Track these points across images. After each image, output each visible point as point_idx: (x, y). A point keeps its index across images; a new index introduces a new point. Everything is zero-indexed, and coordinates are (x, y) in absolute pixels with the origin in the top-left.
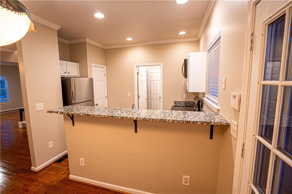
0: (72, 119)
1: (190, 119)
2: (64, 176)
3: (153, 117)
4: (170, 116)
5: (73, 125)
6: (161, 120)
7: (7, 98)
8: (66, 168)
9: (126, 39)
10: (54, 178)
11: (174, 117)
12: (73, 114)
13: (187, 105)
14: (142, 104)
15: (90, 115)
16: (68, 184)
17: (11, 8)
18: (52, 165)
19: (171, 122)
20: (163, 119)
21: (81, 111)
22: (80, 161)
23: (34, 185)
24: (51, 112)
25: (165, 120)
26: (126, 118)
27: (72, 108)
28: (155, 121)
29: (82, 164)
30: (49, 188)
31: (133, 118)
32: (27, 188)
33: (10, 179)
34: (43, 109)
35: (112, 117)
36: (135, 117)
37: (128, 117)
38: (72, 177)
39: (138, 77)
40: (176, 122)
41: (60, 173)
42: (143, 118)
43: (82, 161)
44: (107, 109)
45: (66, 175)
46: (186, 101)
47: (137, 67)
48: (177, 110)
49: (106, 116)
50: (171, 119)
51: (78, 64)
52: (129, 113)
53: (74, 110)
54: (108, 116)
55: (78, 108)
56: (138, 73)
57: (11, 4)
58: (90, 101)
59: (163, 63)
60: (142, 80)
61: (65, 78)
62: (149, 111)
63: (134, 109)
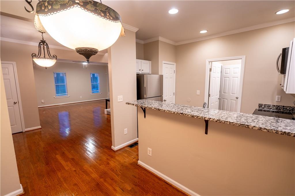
0: (144, 111)
1: (290, 130)
2: (134, 160)
3: (231, 120)
4: (254, 122)
5: (145, 117)
6: (241, 124)
7: (98, 90)
8: (135, 154)
9: (200, 32)
10: (127, 160)
11: (261, 124)
12: (146, 107)
13: (280, 111)
14: (213, 104)
15: (160, 110)
16: (136, 168)
17: (112, 18)
18: (125, 148)
19: (257, 129)
20: (244, 124)
21: (152, 105)
22: (148, 150)
23: (113, 161)
24: (129, 104)
25: (248, 126)
26: (197, 117)
27: (144, 101)
28: (233, 125)
29: (150, 153)
30: (123, 167)
31: (205, 118)
32: (109, 162)
33: (99, 151)
34: (122, 100)
35: (182, 114)
36: (207, 117)
37: (199, 116)
38: (140, 162)
39: (210, 74)
40: (265, 130)
41: (131, 157)
42: (218, 120)
43: (150, 151)
44: (177, 106)
45: (135, 160)
46: (279, 105)
47: (211, 63)
48: (266, 115)
49: (176, 113)
50: (257, 126)
51: (151, 62)
52: (200, 112)
53: (147, 103)
54: (177, 113)
55: (150, 102)
56: (210, 70)
57: (112, 15)
58: (159, 97)
59: (246, 57)
60: (215, 77)
61: (140, 75)
62: (225, 112)
63: (206, 108)
